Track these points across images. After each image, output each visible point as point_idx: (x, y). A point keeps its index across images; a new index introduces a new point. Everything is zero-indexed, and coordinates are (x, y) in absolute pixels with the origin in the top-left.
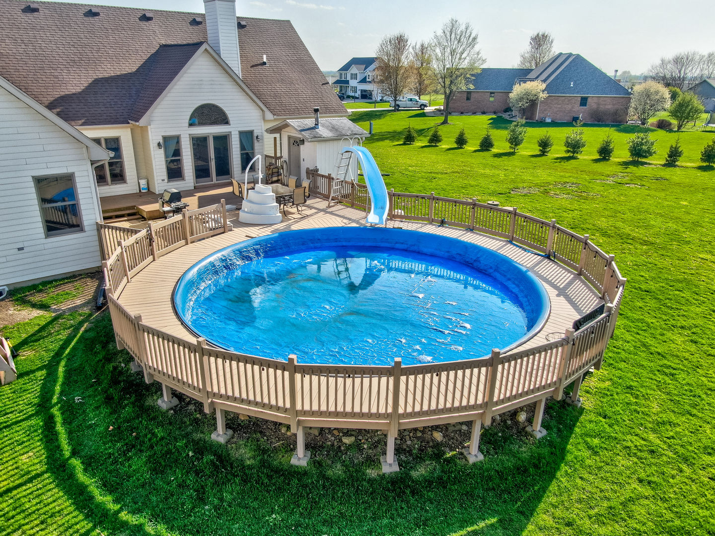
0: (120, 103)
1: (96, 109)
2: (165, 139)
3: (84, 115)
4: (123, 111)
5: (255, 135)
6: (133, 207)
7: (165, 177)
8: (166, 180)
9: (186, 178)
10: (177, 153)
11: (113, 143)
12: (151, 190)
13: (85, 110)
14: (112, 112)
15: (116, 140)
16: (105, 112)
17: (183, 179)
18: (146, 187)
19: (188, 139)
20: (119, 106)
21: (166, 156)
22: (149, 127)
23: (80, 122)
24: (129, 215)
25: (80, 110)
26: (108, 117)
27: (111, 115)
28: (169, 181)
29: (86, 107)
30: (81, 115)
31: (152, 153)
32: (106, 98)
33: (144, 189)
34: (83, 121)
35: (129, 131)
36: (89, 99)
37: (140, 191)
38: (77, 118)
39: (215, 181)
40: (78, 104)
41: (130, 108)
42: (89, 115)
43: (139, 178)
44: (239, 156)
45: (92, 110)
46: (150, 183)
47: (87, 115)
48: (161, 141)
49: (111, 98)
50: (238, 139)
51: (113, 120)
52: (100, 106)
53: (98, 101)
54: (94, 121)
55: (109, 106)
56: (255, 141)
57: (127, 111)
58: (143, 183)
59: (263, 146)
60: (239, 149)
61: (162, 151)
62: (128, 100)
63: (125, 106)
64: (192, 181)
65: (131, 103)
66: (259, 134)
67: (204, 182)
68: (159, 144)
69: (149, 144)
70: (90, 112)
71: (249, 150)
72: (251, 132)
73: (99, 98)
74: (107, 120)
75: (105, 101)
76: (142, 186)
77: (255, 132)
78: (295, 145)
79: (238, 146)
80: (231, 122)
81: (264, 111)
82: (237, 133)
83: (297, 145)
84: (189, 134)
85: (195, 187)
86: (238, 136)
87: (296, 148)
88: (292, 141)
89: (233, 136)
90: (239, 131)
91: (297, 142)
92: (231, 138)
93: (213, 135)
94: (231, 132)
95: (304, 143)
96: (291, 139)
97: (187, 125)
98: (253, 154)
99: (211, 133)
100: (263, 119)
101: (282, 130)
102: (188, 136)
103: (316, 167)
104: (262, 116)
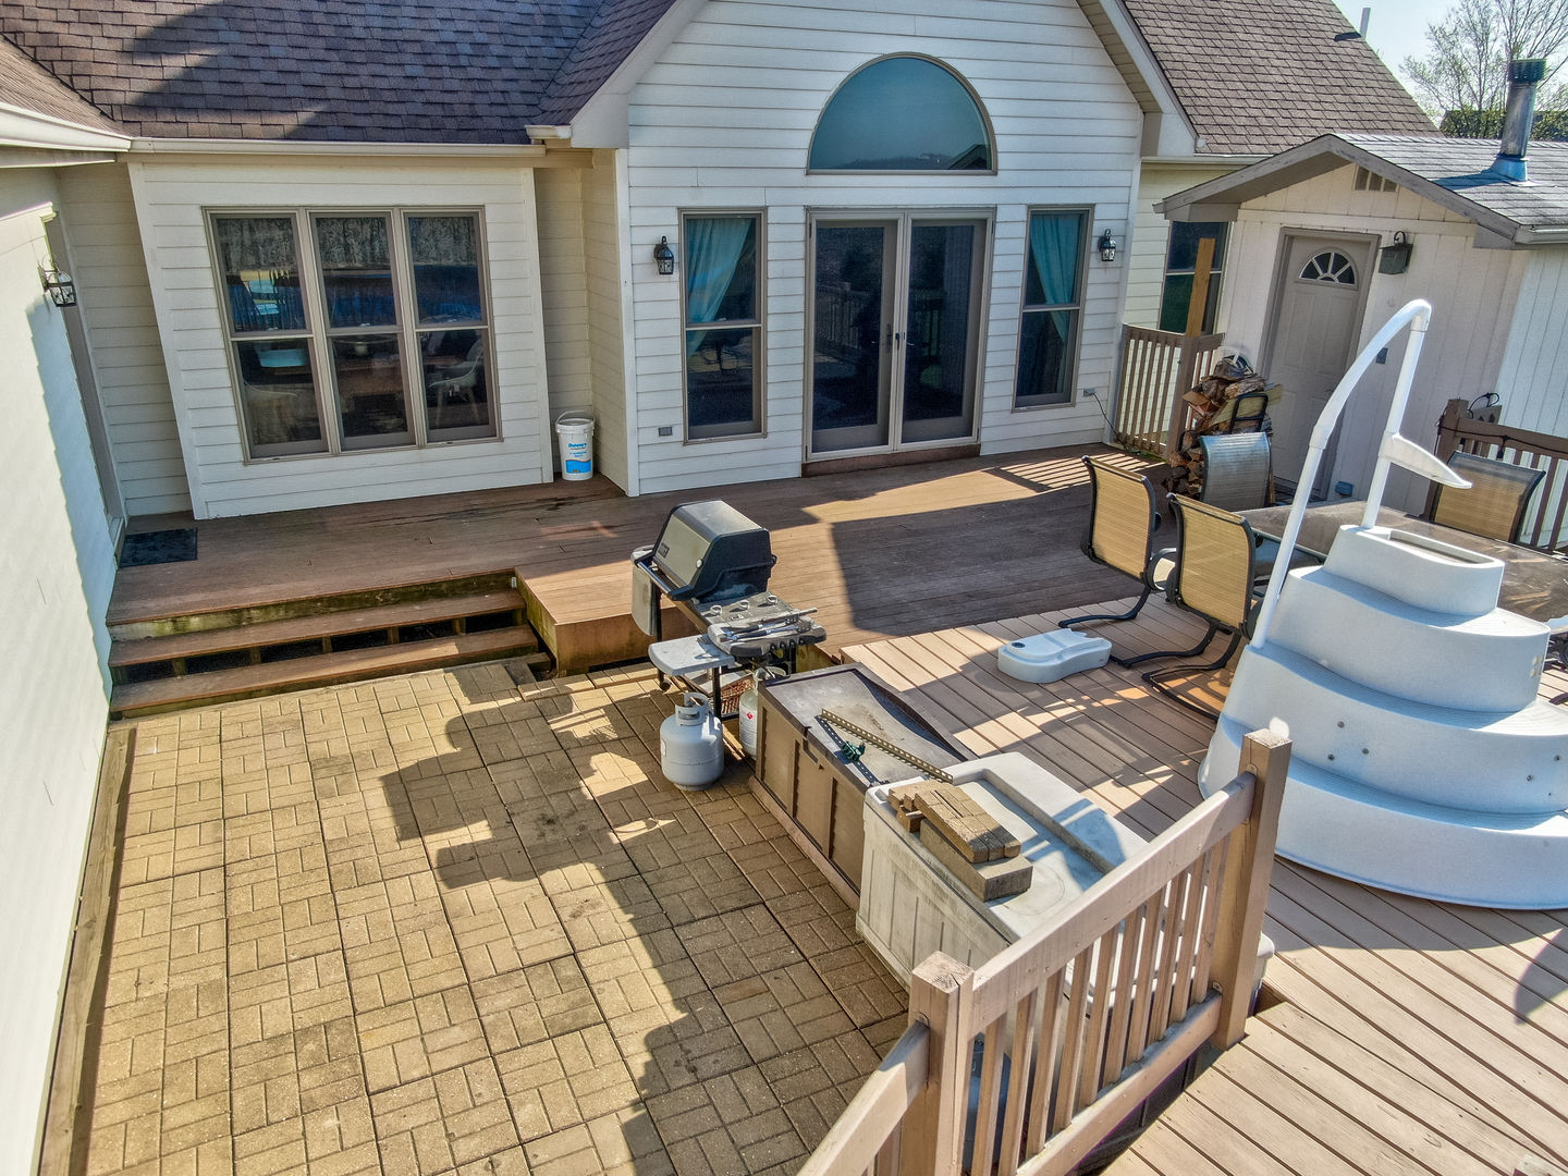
0: (500, 50)
1: (379, 69)
2: (694, 222)
3: (319, 93)
4: (508, 86)
5: (1097, 229)
6: (501, 581)
7: (677, 418)
8: (679, 433)
9: (772, 424)
10: (742, 298)
11: (446, 243)
12: (609, 471)
13: (326, 67)
14: (456, 85)
15: (465, 225)
16: (424, 84)
17: (758, 429)
18: (585, 456)
19: (800, 232)
20: (494, 62)
21: (690, 317)
22: (621, 158)
23: (289, 121)
24: (476, 624)
25: (302, 67)
26: (431, 110)
27: (447, 98)
28: (692, 436)
29: (334, 56)
30: (300, 91)
31: (626, 292)
32: (437, 25)
33: (575, 466)
34: (303, 117)
35: (523, 184)
36: (356, 21)
37: (558, 474)
38: (277, 104)
39: (896, 444)
40: (301, 41)
41: (544, 75)
42: (341, 94)
43: (557, 414)
44: (1015, 327)
45: (362, 70)
46: (605, 440)
47: (332, 93)
48: (674, 236)
49: (462, 26)
50: (1020, 247)
51: (451, 124)
52: (407, 58)
53: (396, 35)
54: (361, 121)
55: (445, 60)
56: (1093, 260)
57: (528, 86)
58: (574, 437)
59: (1120, 284)
60: (1017, 295)
61: (671, 288)
62: (537, 41)
63: (519, 62)
64: (797, 438)
65: (554, 52)
66: (1116, 228)
67: (853, 447)
68: (661, 252)
69: (613, 245)
70: (351, 82)
71: (1056, 302)
72: (1081, 216)
73: (406, 23)
74: (425, 123)
75: (430, 37)
76: (568, 454)
77: (1097, 216)
78: (1326, 275)
79: (1018, 279)
80: (1003, 161)
81: (1159, 111)
82: (1022, 214)
83: (1335, 277)
84: (808, 209)
85: (804, 467)
86: (1021, 230)
87: (1327, 295)
88: (1303, 255)
89: (1000, 230)
90: (1030, 207)
91: (1341, 261)
92: (993, 239)
93: (914, 221)
94: (994, 209)
95: (1407, 264)
96: (1296, 246)
97: (802, 159)
98: (1073, 319)
99: (906, 210)
100: (1141, 156)
101: (1243, 205)
102: (800, 216)
103: (1488, 396)
104: (1139, 139)
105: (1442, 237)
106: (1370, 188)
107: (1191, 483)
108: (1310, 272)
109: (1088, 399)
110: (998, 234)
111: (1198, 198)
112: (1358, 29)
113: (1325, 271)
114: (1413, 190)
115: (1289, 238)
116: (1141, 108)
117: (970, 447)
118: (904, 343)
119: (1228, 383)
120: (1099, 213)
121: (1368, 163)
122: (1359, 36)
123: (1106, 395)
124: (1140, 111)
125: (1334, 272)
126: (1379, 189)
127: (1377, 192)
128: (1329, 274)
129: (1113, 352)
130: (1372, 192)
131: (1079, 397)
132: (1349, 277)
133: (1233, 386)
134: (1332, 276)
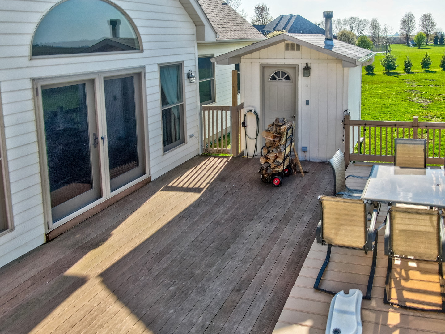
5: (186, 70)
39: (107, 195)
56: (186, 83)
71: (173, 103)
72: (179, 66)
77: (185, 65)
78: (279, 79)
79: (158, 96)
80: (145, 46)
81: (203, 25)
82: (157, 68)
83: (283, 79)
84: (33, 80)
85: (47, 236)
86: (157, 75)
87: (282, 85)
88: (269, 73)
89: (147, 76)
90: (159, 64)
91: (284, 74)
92: (145, 81)
93: (104, 78)
94: (144, 67)
95: (310, 73)
96: (266, 70)
97: (27, 51)
98: (181, 108)
99: (99, 73)
100: (197, 41)
101: (242, 57)
102: (28, 85)
103: (346, 110)
104: (195, 35)
105: (320, 64)
106: (291, 50)
107: (274, 168)
108: (273, 78)
109: (191, 138)
110: (147, 78)
111: (232, 56)
112: (226, 2)
113: (279, 77)
114: (318, 51)
115: (264, 67)
116: (194, 23)
117: (146, 180)
118: (106, 141)
119: (280, 126)
120: (186, 64)
121: (300, 42)
122: (227, 4)
123: (197, 135)
124: (194, 25)
125: (282, 77)
126: (294, 50)
127: (294, 51)
128: (280, 78)
129: (198, 117)
130: (292, 52)
131: (188, 139)
132: (288, 78)
133: (283, 127)
134: (282, 79)
